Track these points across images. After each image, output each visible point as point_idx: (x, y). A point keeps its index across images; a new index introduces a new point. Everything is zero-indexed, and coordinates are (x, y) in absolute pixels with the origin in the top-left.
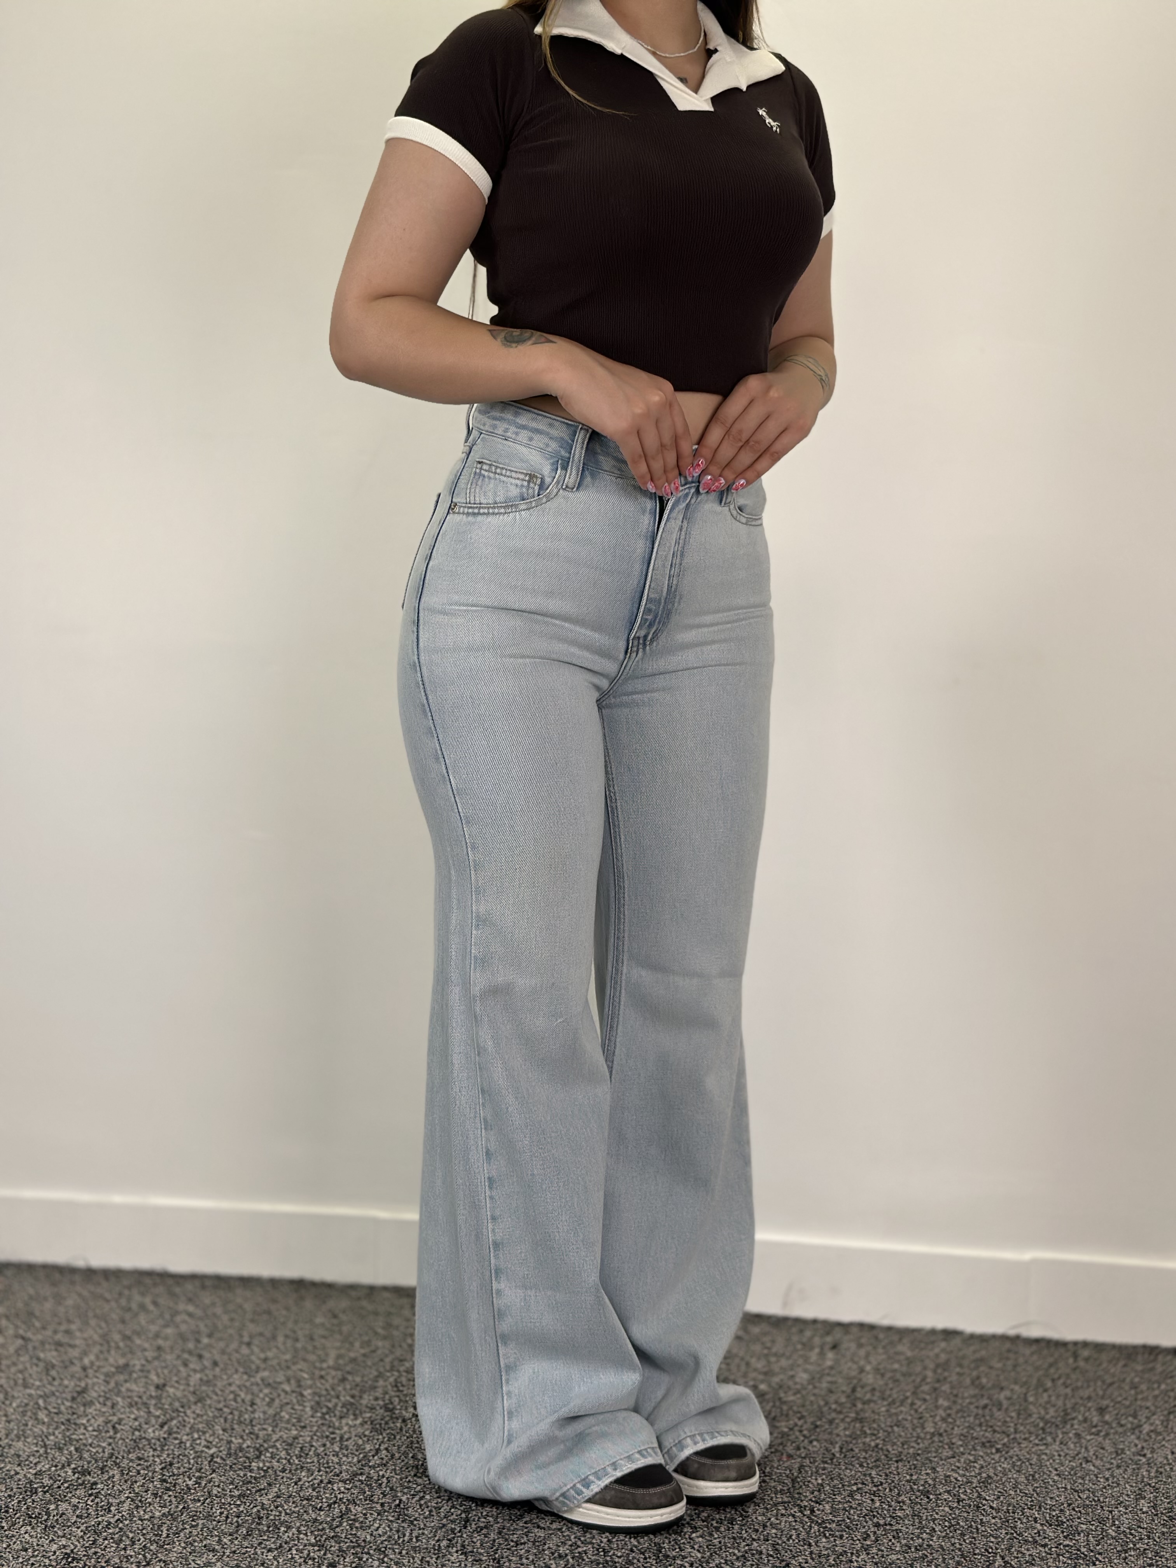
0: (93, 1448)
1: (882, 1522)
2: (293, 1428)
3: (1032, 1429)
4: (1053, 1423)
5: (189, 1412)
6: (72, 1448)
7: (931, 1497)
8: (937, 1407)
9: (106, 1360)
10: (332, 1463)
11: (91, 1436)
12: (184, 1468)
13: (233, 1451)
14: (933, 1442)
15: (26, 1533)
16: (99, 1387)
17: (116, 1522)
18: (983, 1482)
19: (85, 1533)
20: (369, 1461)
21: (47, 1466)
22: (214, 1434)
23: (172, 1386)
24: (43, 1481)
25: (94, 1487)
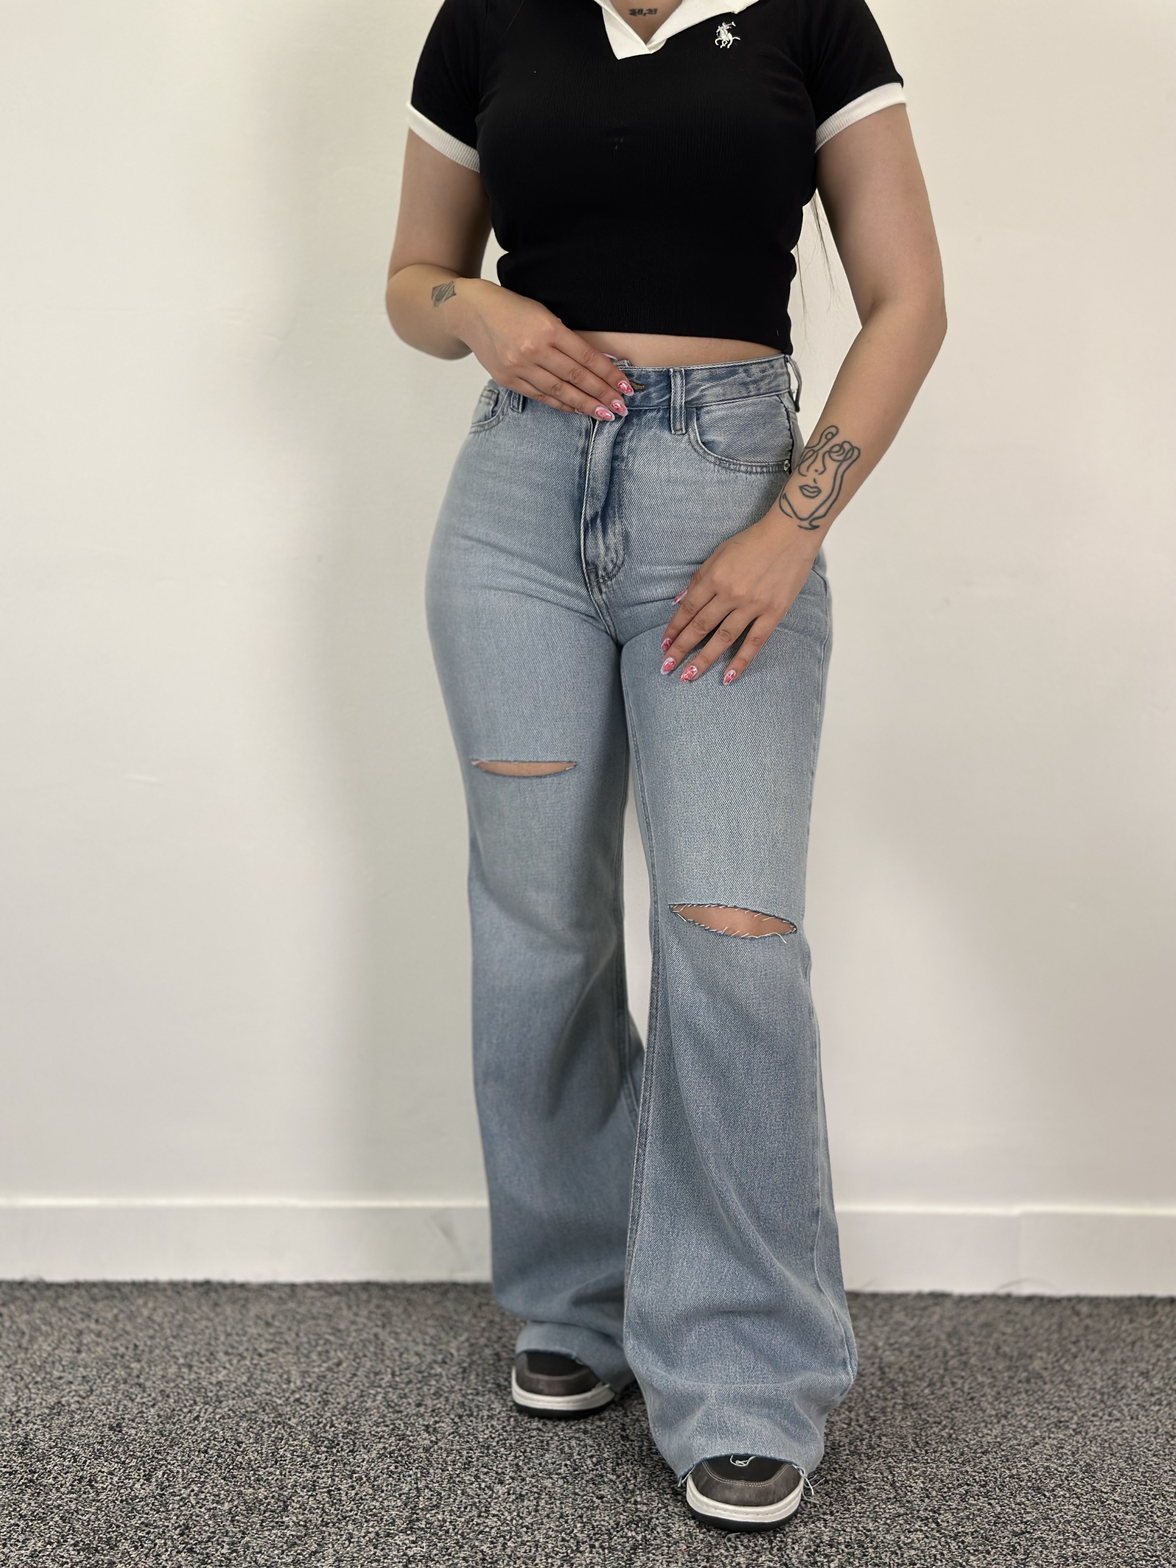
0: (83, 1515)
1: (1017, 1529)
2: (305, 1470)
3: (1094, 1403)
4: (1109, 1394)
6: (57, 1518)
7: (1047, 1494)
8: (982, 1385)
10: (375, 1508)
12: (206, 1532)
14: (1003, 1426)
18: (1086, 1471)
20: (417, 1503)
21: (39, 1544)
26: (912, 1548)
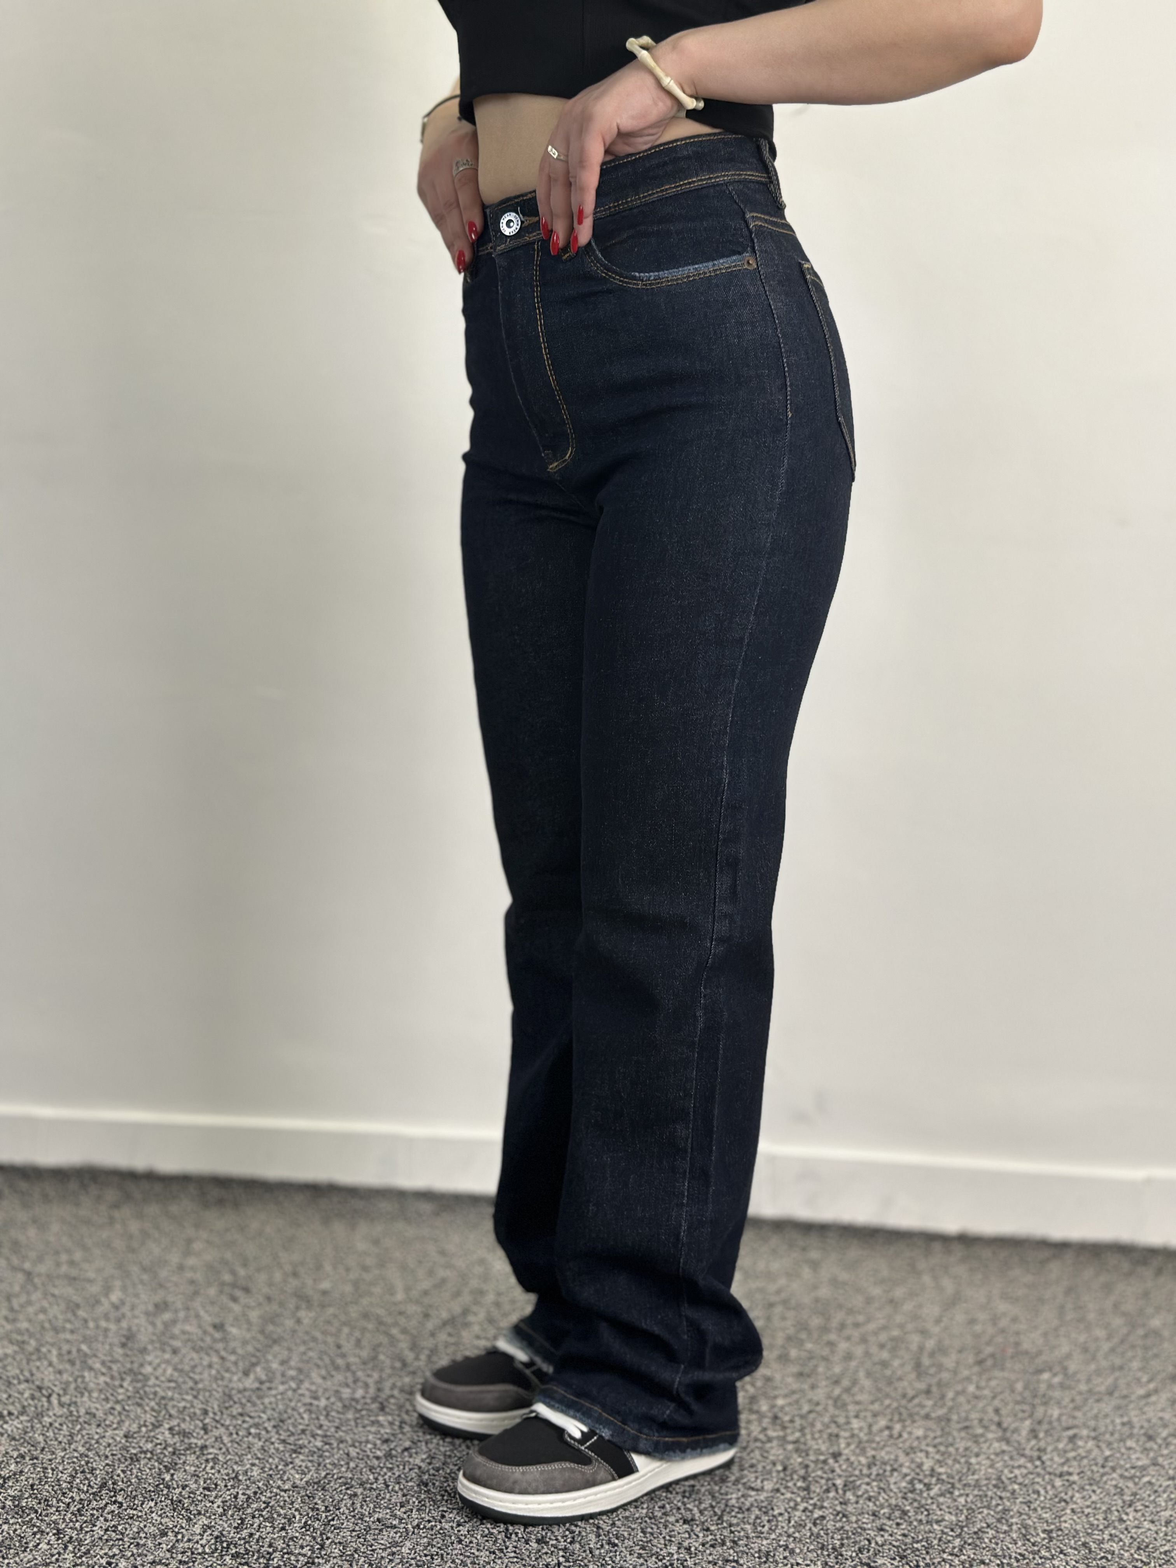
0: (179, 1402)
5: (270, 1357)
6: (153, 1404)
9: (137, 1295)
11: (169, 1388)
12: (300, 1424)
13: (347, 1403)
15: (152, 1512)
16: (146, 1330)
17: (255, 1493)
19: (224, 1510)
22: (313, 1383)
23: (232, 1325)
24: (141, 1445)
25: (205, 1452)
26: (1015, 1482)
